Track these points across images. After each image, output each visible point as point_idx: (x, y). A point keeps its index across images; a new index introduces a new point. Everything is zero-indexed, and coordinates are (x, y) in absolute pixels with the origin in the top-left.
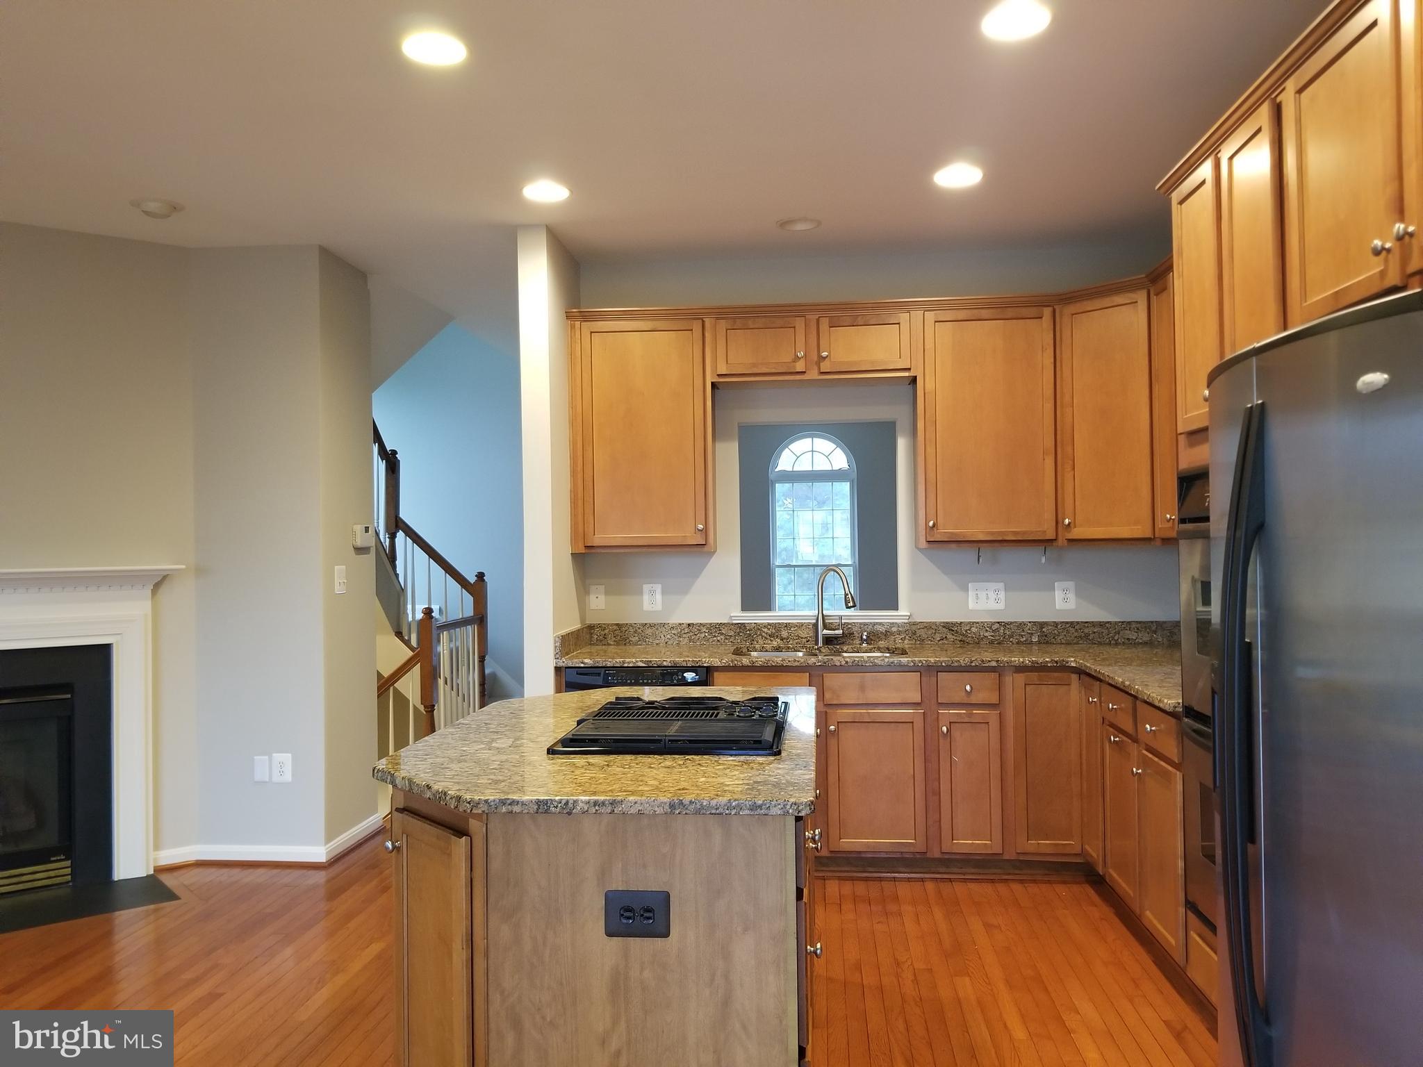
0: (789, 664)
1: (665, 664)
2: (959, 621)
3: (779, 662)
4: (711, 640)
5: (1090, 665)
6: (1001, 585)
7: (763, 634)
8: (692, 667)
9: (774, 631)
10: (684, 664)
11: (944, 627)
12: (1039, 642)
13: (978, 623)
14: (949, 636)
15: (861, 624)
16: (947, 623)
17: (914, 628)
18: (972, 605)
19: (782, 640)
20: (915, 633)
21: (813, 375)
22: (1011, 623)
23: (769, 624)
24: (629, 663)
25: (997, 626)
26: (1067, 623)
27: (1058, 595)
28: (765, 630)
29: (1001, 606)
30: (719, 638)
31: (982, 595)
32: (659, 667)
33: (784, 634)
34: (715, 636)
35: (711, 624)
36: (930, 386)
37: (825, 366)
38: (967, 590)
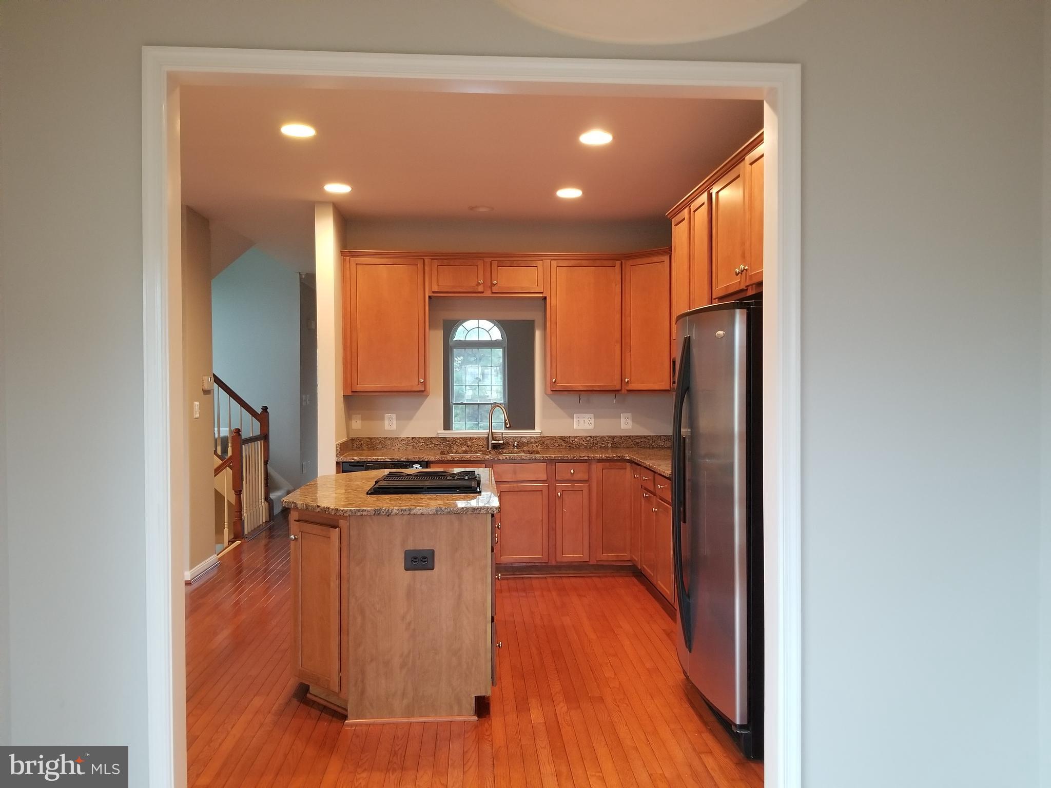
1: (402, 459)
2: (568, 435)
3: (468, 458)
4: (426, 447)
5: (636, 458)
6: (592, 415)
7: (457, 443)
8: (418, 461)
9: (463, 442)
10: (414, 460)
11: (560, 439)
12: (612, 447)
13: (578, 436)
14: (563, 444)
15: (513, 437)
16: (562, 436)
17: (543, 439)
18: (575, 427)
19: (468, 447)
20: (544, 443)
21: (488, 294)
22: (597, 436)
23: (460, 438)
24: (381, 459)
25: (589, 438)
26: (627, 436)
27: (623, 420)
28: (458, 441)
29: (592, 427)
30: (430, 446)
31: (582, 421)
32: (398, 461)
33: (469, 443)
34: (428, 445)
35: (426, 437)
36: (554, 302)
37: (495, 289)
38: (573, 418)
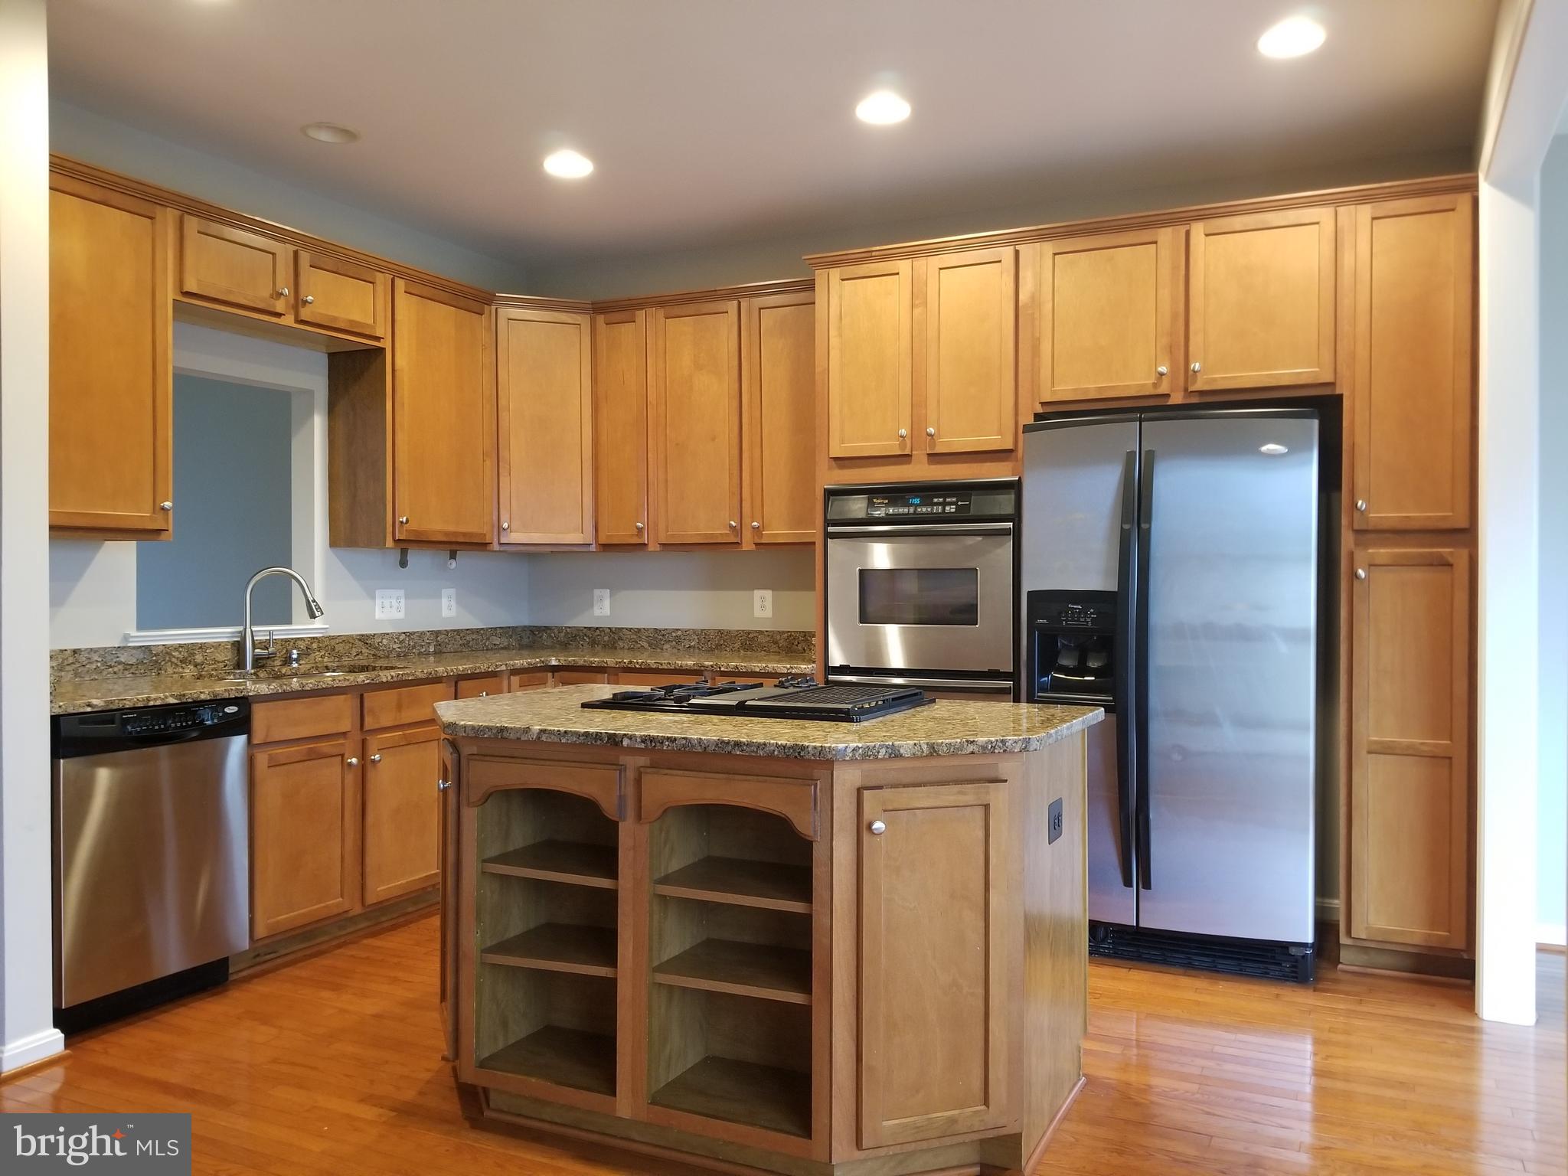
0: (340, 685)
2: (372, 633)
3: (330, 683)
6: (401, 593)
7: (173, 660)
9: (186, 654)
10: (226, 695)
11: (360, 640)
12: (435, 653)
13: (388, 634)
14: (364, 651)
16: (363, 635)
17: (333, 642)
18: (379, 615)
19: (196, 666)
20: (334, 650)
21: (288, 320)
22: (415, 633)
23: (181, 646)
24: (155, 700)
25: (402, 637)
26: (454, 631)
27: (444, 601)
28: (176, 654)
29: (401, 615)
31: (387, 603)
32: (194, 702)
33: (199, 658)
37: (305, 313)
38: (373, 598)
